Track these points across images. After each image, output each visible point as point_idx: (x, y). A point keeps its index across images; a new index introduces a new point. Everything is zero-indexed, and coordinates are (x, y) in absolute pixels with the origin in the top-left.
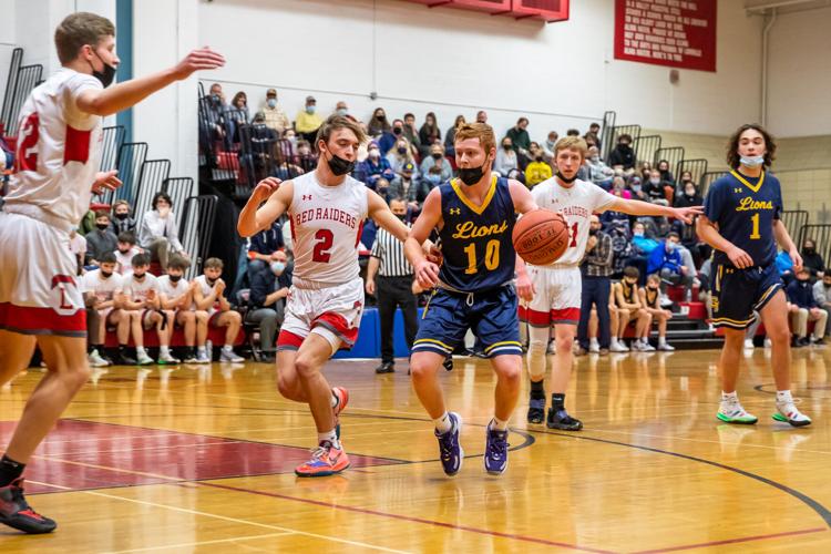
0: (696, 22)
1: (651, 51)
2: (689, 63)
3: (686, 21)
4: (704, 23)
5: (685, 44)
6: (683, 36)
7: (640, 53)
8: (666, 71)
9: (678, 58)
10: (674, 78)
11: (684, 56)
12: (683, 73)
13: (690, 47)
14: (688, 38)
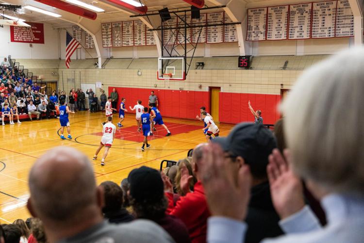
0: (37, 32)
1: (23, 39)
2: (35, 42)
3: (34, 31)
4: (40, 32)
5: (34, 37)
6: (33, 35)
7: (19, 40)
8: (29, 44)
9: (32, 41)
10: (31, 46)
11: (33, 40)
12: (33, 44)
13: (36, 38)
14: (35, 36)
